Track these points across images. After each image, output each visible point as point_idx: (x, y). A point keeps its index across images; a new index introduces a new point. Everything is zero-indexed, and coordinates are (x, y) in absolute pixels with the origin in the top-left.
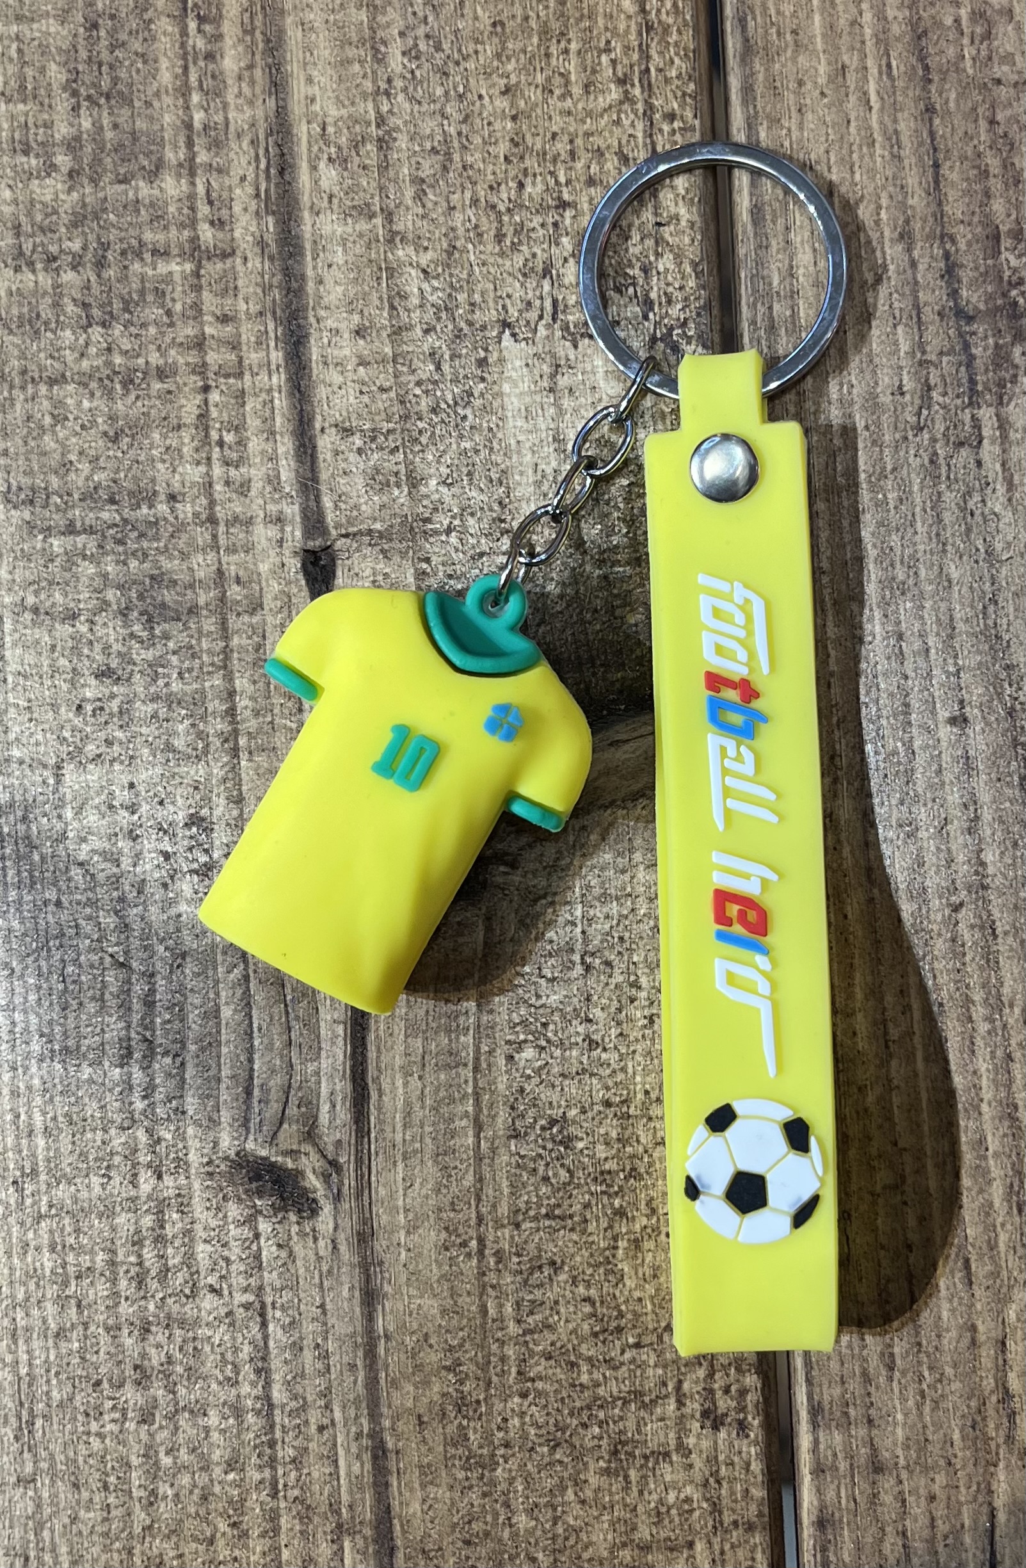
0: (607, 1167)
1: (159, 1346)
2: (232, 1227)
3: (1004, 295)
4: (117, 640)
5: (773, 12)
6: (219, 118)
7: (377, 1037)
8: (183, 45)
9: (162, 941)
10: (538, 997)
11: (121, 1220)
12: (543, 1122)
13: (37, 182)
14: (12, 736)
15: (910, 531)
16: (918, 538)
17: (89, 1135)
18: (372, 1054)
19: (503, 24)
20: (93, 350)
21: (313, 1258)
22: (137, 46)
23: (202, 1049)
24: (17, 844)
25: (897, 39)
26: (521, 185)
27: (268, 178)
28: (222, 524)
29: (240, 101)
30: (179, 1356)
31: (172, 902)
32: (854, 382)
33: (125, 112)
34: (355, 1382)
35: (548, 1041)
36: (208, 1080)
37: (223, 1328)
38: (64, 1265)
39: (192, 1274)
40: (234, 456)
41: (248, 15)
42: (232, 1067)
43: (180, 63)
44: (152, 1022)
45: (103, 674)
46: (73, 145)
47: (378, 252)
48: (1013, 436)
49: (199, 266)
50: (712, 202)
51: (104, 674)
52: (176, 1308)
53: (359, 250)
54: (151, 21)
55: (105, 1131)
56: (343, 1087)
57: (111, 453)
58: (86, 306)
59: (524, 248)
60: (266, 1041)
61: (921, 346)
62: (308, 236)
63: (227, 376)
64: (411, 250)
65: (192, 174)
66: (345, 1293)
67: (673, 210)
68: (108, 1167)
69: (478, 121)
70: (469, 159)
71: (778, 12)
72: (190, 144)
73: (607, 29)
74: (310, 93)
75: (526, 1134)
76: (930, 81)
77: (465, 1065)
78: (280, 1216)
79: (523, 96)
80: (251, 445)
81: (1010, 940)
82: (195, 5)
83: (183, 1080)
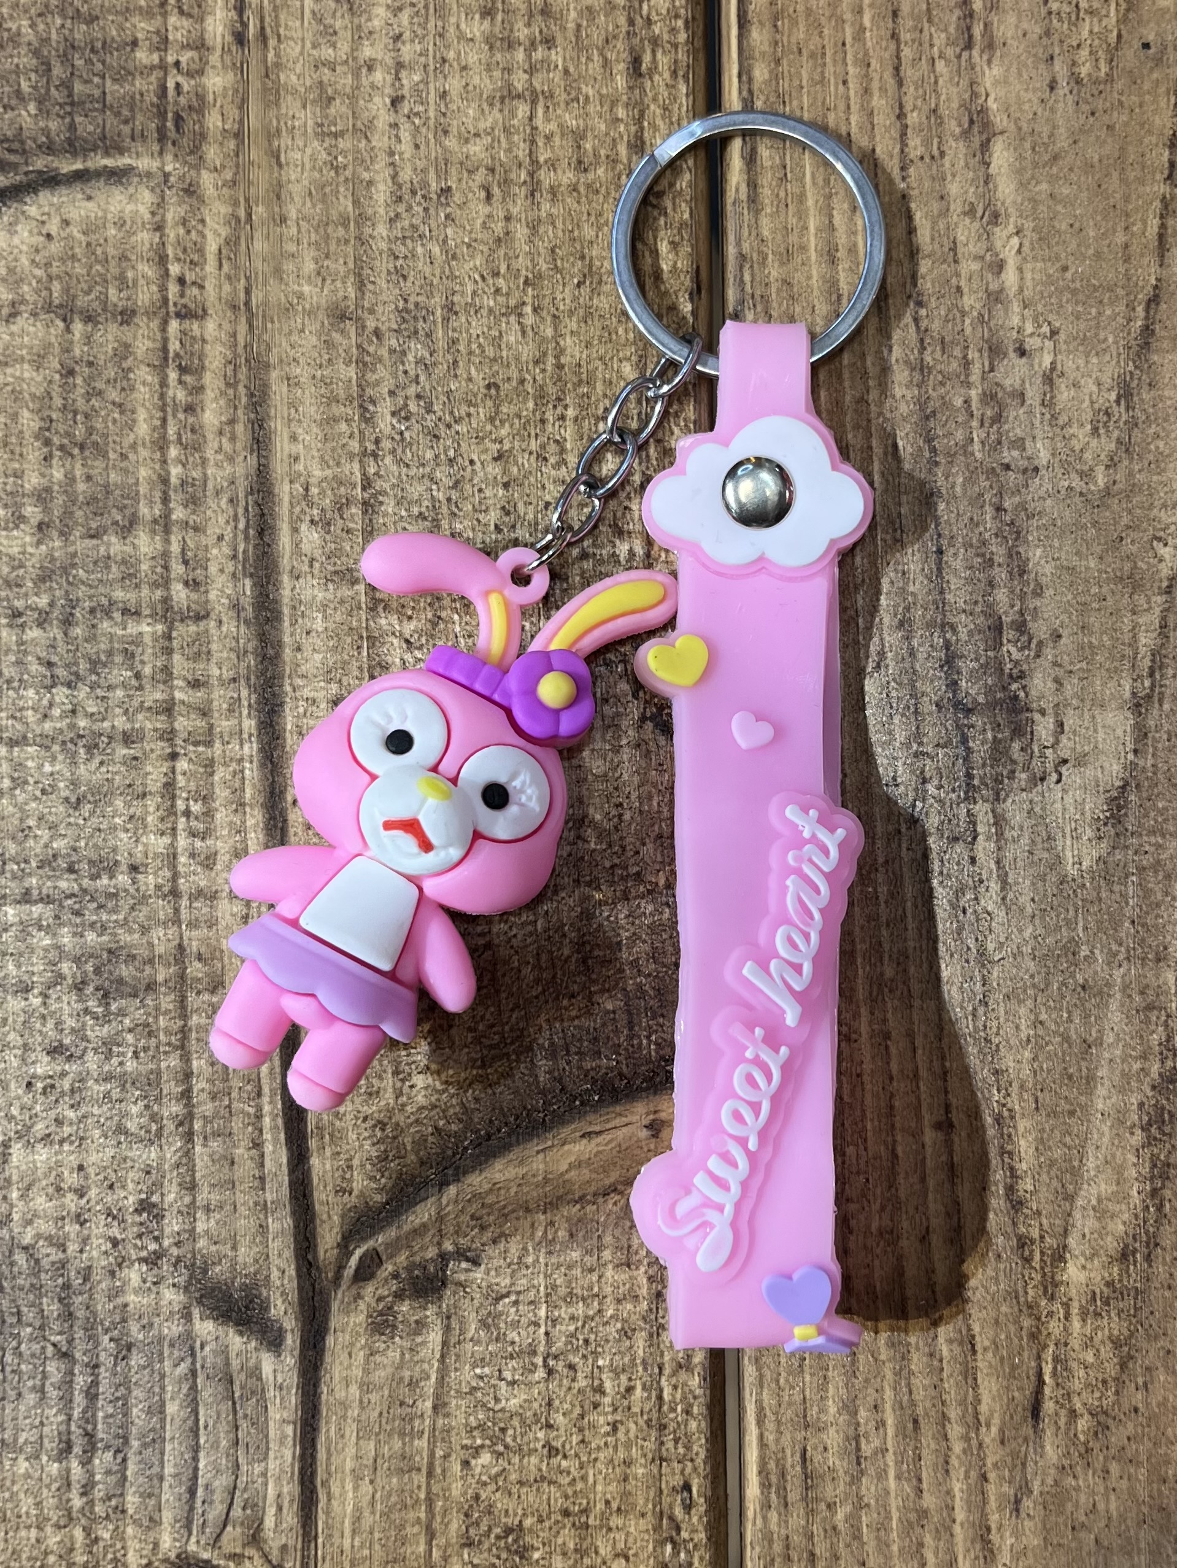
3: (1004, 688)
4: (71, 1015)
6: (197, 474)
7: (327, 1438)
8: (162, 396)
9: (106, 1331)
12: (498, 1530)
17: (23, 1533)
18: (321, 1455)
19: (497, 387)
20: (56, 712)
22: (113, 395)
23: (145, 1446)
25: (905, 418)
27: (247, 538)
28: (185, 898)
29: (220, 457)
31: (119, 1292)
32: (848, 772)
33: (99, 464)
35: (506, 1447)
36: (149, 1478)
40: (201, 827)
41: (230, 367)
42: (176, 1465)
43: (159, 414)
44: (94, 1415)
46: (43, 496)
47: (359, 620)
48: (1008, 834)
49: (171, 628)
51: (55, 1051)
53: (339, 617)
54: (130, 370)
55: (40, 1528)
56: (291, 1489)
57: (72, 820)
58: (50, 664)
60: (212, 1438)
61: (918, 736)
62: (286, 600)
63: (196, 744)
64: (394, 619)
65: (167, 531)
69: (468, 487)
70: (459, 527)
72: (165, 500)
73: (605, 396)
74: (294, 451)
75: (480, 1542)
76: (937, 464)
77: (419, 1470)
79: (516, 463)
80: (218, 816)
81: (990, 1355)
82: (177, 355)
83: (124, 1478)
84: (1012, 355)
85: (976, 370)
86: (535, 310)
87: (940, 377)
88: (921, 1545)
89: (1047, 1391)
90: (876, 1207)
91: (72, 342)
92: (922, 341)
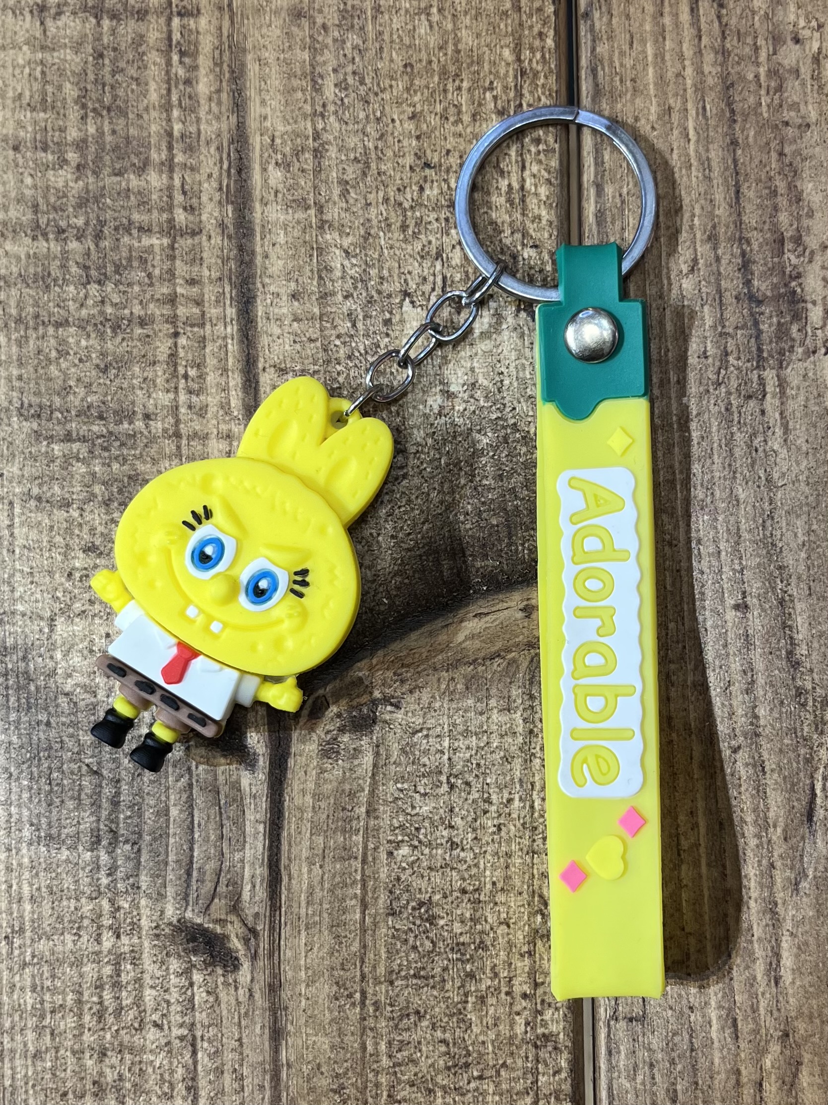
0: (462, 940)
1: (112, 1067)
2: (172, 977)
3: (786, 285)
4: (100, 524)
5: (617, 64)
6: (193, 129)
7: (289, 834)
8: (168, 73)
9: (126, 755)
10: (413, 807)
11: (87, 968)
12: (414, 904)
13: (52, 172)
14: (17, 595)
15: (709, 461)
16: (715, 466)
17: (65, 903)
18: (285, 847)
19: (412, 66)
20: (90, 302)
21: (234, 1002)
22: (132, 71)
23: (155, 839)
24: (17, 677)
25: (711, 89)
26: (422, 189)
27: (229, 176)
28: (185, 438)
29: (209, 117)
30: (128, 1075)
32: (670, 347)
33: (122, 121)
34: (263, 1099)
35: (420, 842)
36: (158, 863)
37: (163, 1054)
38: (42, 1002)
39: (140, 1012)
40: (196, 386)
41: (217, 52)
42: (177, 854)
43: (165, 86)
44: (117, 817)
45: (89, 549)
46: (81, 145)
47: (311, 236)
48: (789, 392)
49: (174, 241)
50: (566, 206)
52: (127, 1038)
53: (296, 233)
54: (144, 53)
55: (77, 900)
56: (261, 871)
57: (102, 381)
58: (86, 268)
59: (422, 237)
60: (203, 834)
61: (722, 321)
62: (258, 221)
63: (192, 326)
64: (336, 235)
65: (171, 170)
66: (258, 1030)
67: (536, 211)
68: (79, 928)
69: (390, 139)
70: (383, 168)
71: (621, 65)
72: (170, 148)
73: (491, 73)
74: (263, 111)
75: (400, 912)
76: (735, 121)
77: (356, 858)
78: (210, 969)
79: (425, 121)
80: (209, 378)
81: (775, 776)
82: (178, 43)
83: (139, 863)
84: (790, 42)
85: (763, 55)
86: (440, 10)
87: (736, 59)
88: (726, 915)
89: (819, 801)
90: (690, 667)
91: (101, 34)
92: (723, 32)
